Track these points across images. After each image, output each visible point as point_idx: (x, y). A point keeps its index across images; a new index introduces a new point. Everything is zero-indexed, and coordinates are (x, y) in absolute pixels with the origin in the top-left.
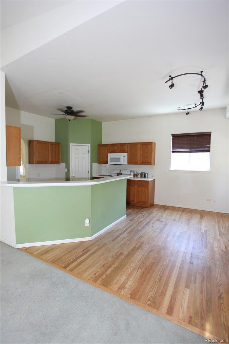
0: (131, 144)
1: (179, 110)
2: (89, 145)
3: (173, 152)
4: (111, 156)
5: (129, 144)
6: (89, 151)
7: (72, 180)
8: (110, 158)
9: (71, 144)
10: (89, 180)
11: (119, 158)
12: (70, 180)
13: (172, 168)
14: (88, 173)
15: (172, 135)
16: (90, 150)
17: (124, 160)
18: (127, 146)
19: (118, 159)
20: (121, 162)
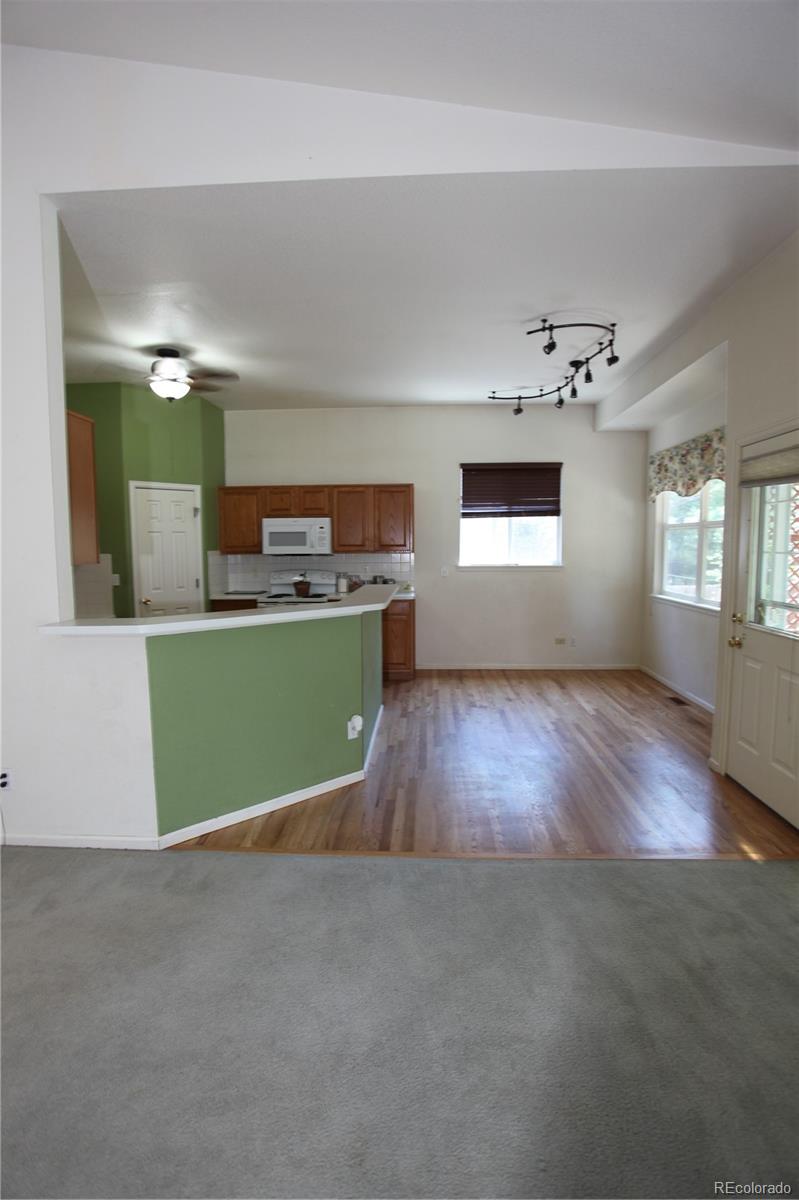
0: (343, 489)
1: (494, 398)
2: (198, 489)
3: (465, 515)
4: (271, 525)
5: (336, 490)
6: (196, 510)
7: (142, 616)
8: (271, 533)
9: (132, 484)
10: (199, 612)
11: (304, 533)
12: (133, 616)
13: (465, 560)
14: (198, 586)
15: (463, 466)
16: (199, 504)
17: (322, 539)
18: (330, 496)
19: (300, 538)
20: (312, 547)
